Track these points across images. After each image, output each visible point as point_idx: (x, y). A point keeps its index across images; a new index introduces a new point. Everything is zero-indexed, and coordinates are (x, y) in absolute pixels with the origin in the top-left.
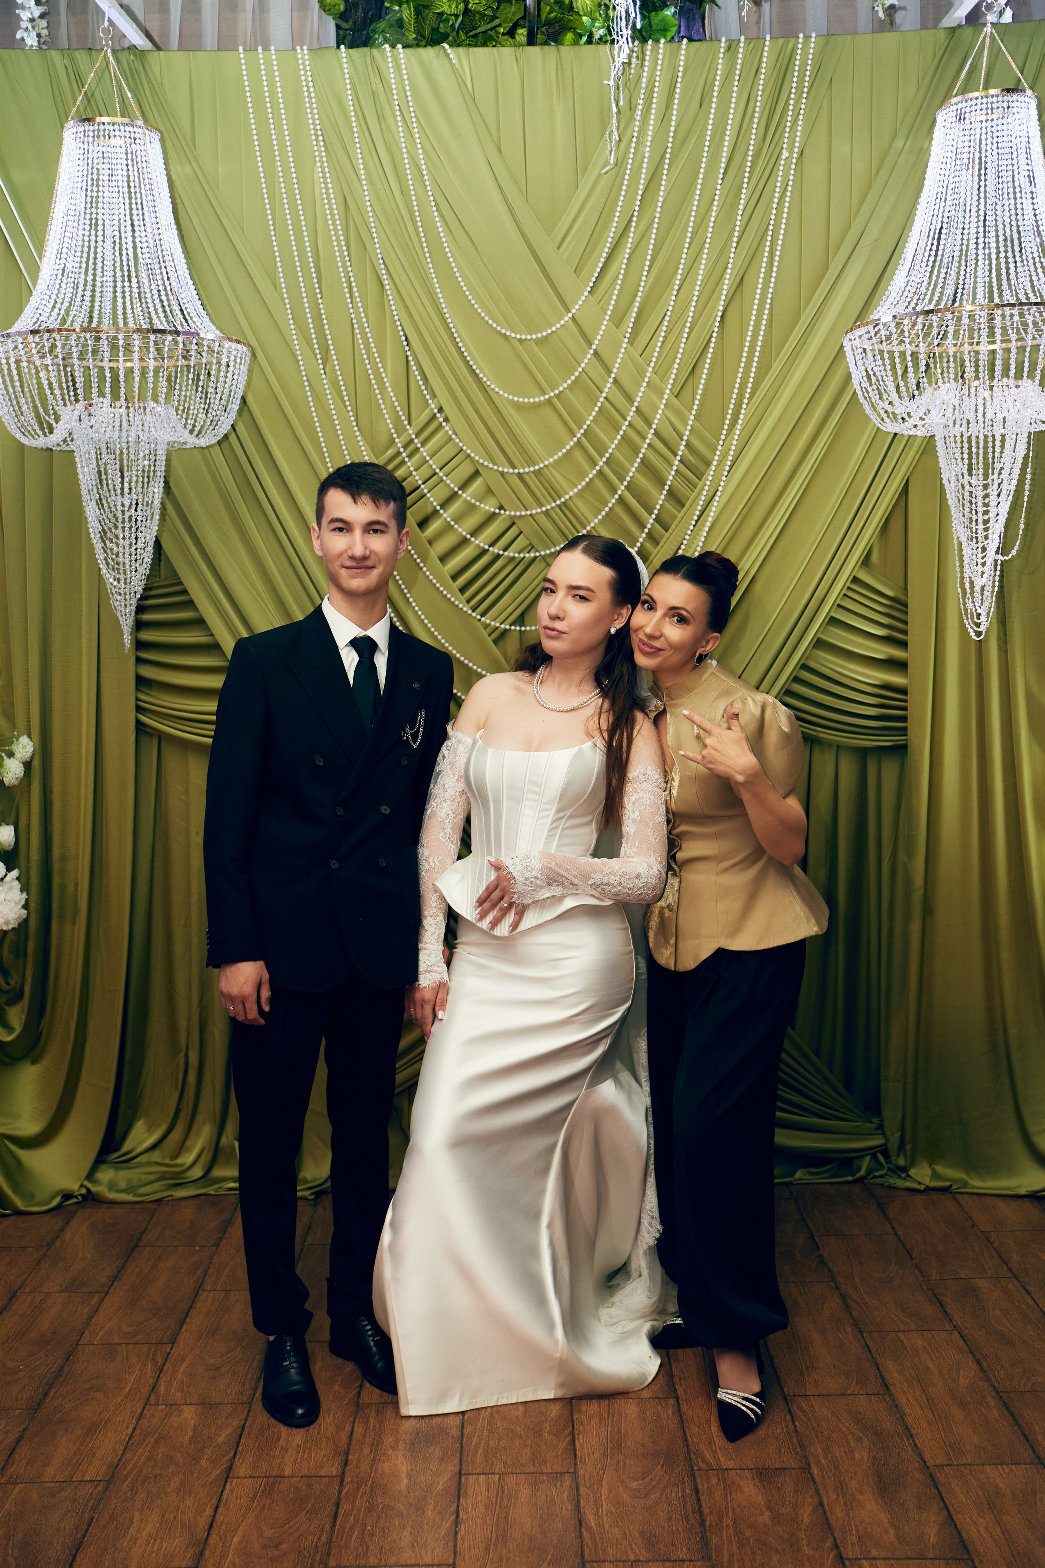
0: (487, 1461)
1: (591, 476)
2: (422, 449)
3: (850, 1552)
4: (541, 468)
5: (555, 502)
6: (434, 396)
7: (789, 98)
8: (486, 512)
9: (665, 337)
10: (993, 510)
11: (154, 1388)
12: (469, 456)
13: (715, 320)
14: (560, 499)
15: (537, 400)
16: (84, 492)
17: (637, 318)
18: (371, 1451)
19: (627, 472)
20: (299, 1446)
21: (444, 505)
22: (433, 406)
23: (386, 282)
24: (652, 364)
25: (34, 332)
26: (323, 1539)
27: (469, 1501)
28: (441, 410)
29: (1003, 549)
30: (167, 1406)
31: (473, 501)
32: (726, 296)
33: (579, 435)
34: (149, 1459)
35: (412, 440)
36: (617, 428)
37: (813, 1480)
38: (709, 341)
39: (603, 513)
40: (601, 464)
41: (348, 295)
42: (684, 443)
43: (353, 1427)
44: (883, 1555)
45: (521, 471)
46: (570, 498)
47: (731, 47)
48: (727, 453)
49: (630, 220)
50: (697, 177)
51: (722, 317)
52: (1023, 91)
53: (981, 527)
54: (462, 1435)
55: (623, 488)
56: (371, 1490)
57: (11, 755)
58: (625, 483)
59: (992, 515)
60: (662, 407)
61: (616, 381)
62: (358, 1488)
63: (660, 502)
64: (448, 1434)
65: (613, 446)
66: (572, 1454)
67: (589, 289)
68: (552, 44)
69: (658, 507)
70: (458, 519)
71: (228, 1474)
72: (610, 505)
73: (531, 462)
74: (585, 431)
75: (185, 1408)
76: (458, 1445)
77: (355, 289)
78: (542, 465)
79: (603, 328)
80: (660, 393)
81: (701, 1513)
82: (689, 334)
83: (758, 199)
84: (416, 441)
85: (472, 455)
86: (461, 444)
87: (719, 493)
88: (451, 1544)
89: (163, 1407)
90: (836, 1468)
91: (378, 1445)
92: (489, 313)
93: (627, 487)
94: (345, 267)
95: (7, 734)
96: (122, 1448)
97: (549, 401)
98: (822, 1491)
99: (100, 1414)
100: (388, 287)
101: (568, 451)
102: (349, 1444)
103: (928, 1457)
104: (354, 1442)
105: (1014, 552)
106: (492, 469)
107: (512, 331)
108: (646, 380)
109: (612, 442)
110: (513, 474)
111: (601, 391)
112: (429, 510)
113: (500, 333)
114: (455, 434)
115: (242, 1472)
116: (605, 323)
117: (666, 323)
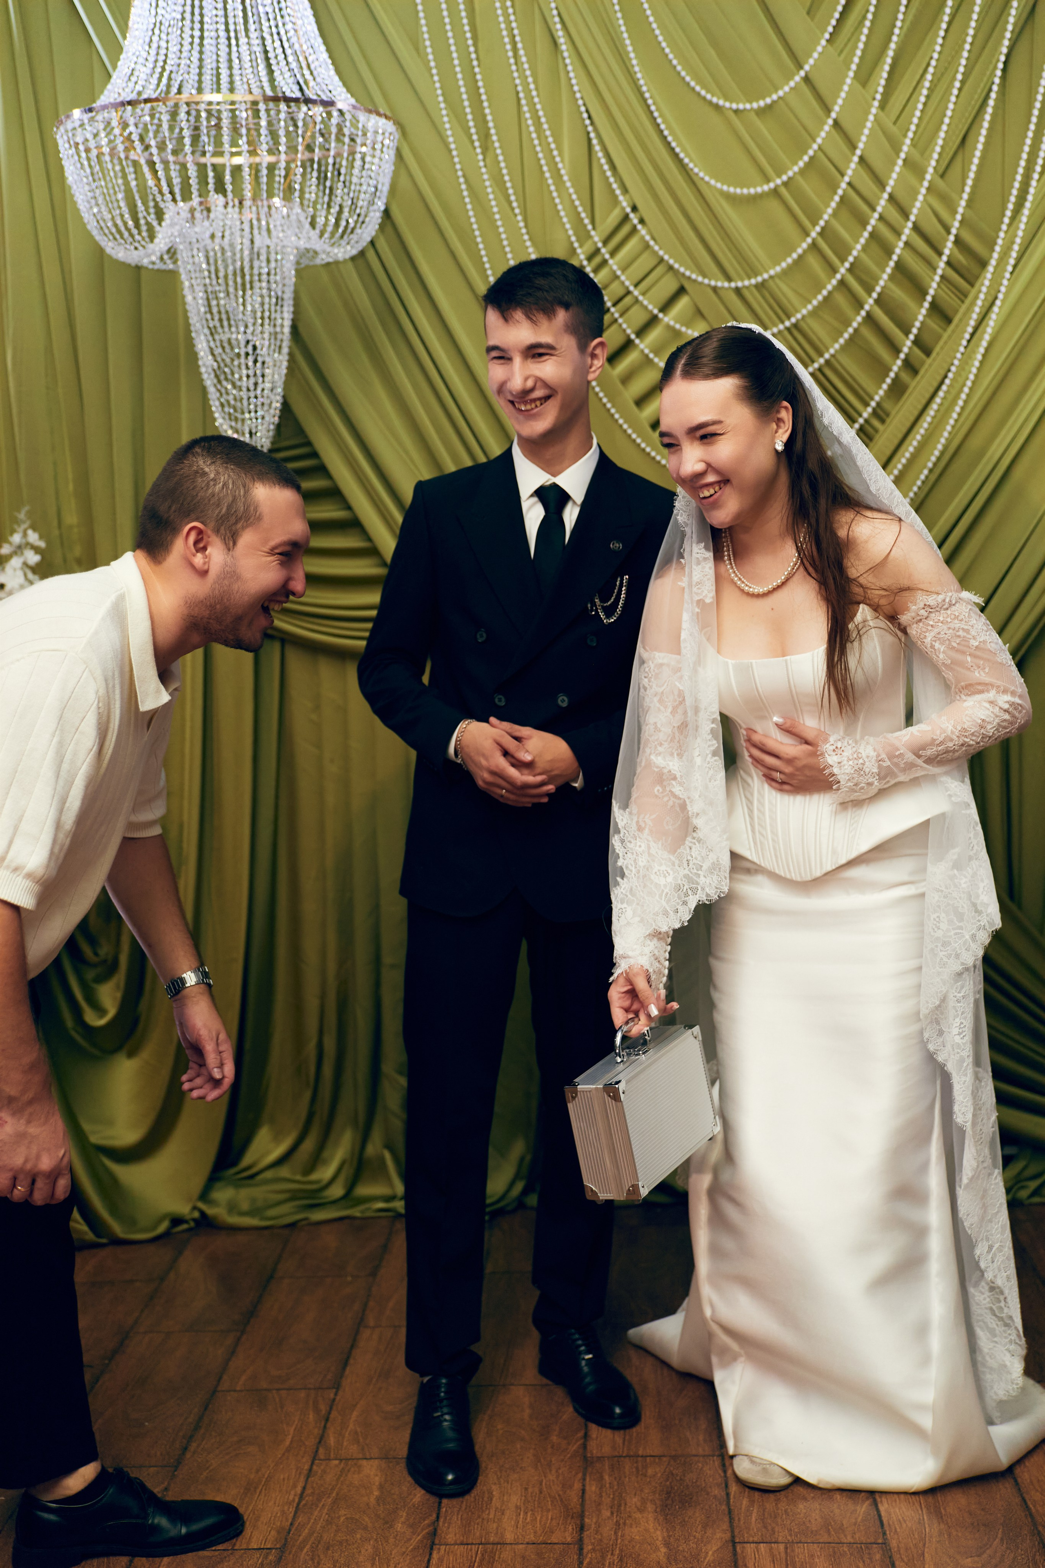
0: (765, 1527)
1: (829, 287)
2: (611, 262)
4: (764, 281)
5: (783, 322)
9: (928, 97)
11: (321, 1439)
12: (671, 268)
13: (995, 68)
14: (789, 318)
15: (759, 190)
16: (194, 320)
17: (890, 73)
18: (612, 1513)
19: (877, 280)
20: (518, 1508)
21: (641, 332)
22: (624, 204)
23: (562, 40)
24: (910, 135)
25: (131, 104)
28: (634, 209)
30: (341, 1460)
31: (678, 326)
32: (1012, 32)
33: (814, 234)
34: (329, 1522)
35: (597, 251)
36: (864, 223)
38: (987, 97)
39: (846, 336)
40: (843, 270)
41: (512, 61)
42: (952, 238)
43: (584, 1485)
45: (740, 284)
46: (804, 317)
48: (1011, 247)
51: (1005, 63)
54: (728, 1494)
55: (871, 301)
56: (621, 1560)
58: (875, 295)
60: (923, 191)
61: (862, 159)
62: (603, 1557)
63: (921, 318)
64: (708, 1494)
65: (859, 247)
66: (878, 1523)
67: (827, 36)
69: (917, 324)
70: (657, 351)
71: (433, 1539)
72: (855, 324)
73: (751, 271)
74: (823, 229)
75: (364, 1462)
76: (724, 1507)
77: (522, 52)
78: (766, 276)
79: (846, 88)
80: (921, 174)
82: (960, 89)
84: (603, 250)
85: (676, 266)
86: (661, 253)
87: (998, 302)
89: (337, 1462)
91: (620, 1506)
92: (696, 78)
93: (877, 301)
94: (508, 22)
96: (292, 1510)
97: (775, 192)
99: (257, 1471)
100: (564, 47)
101: (800, 257)
102: (583, 1504)
104: (588, 1502)
106: (701, 283)
107: (726, 99)
108: (903, 155)
109: (857, 241)
110: (730, 288)
111: (842, 175)
112: (619, 340)
113: (710, 103)
114: (653, 238)
115: (451, 1538)
116: (848, 81)
117: (929, 77)
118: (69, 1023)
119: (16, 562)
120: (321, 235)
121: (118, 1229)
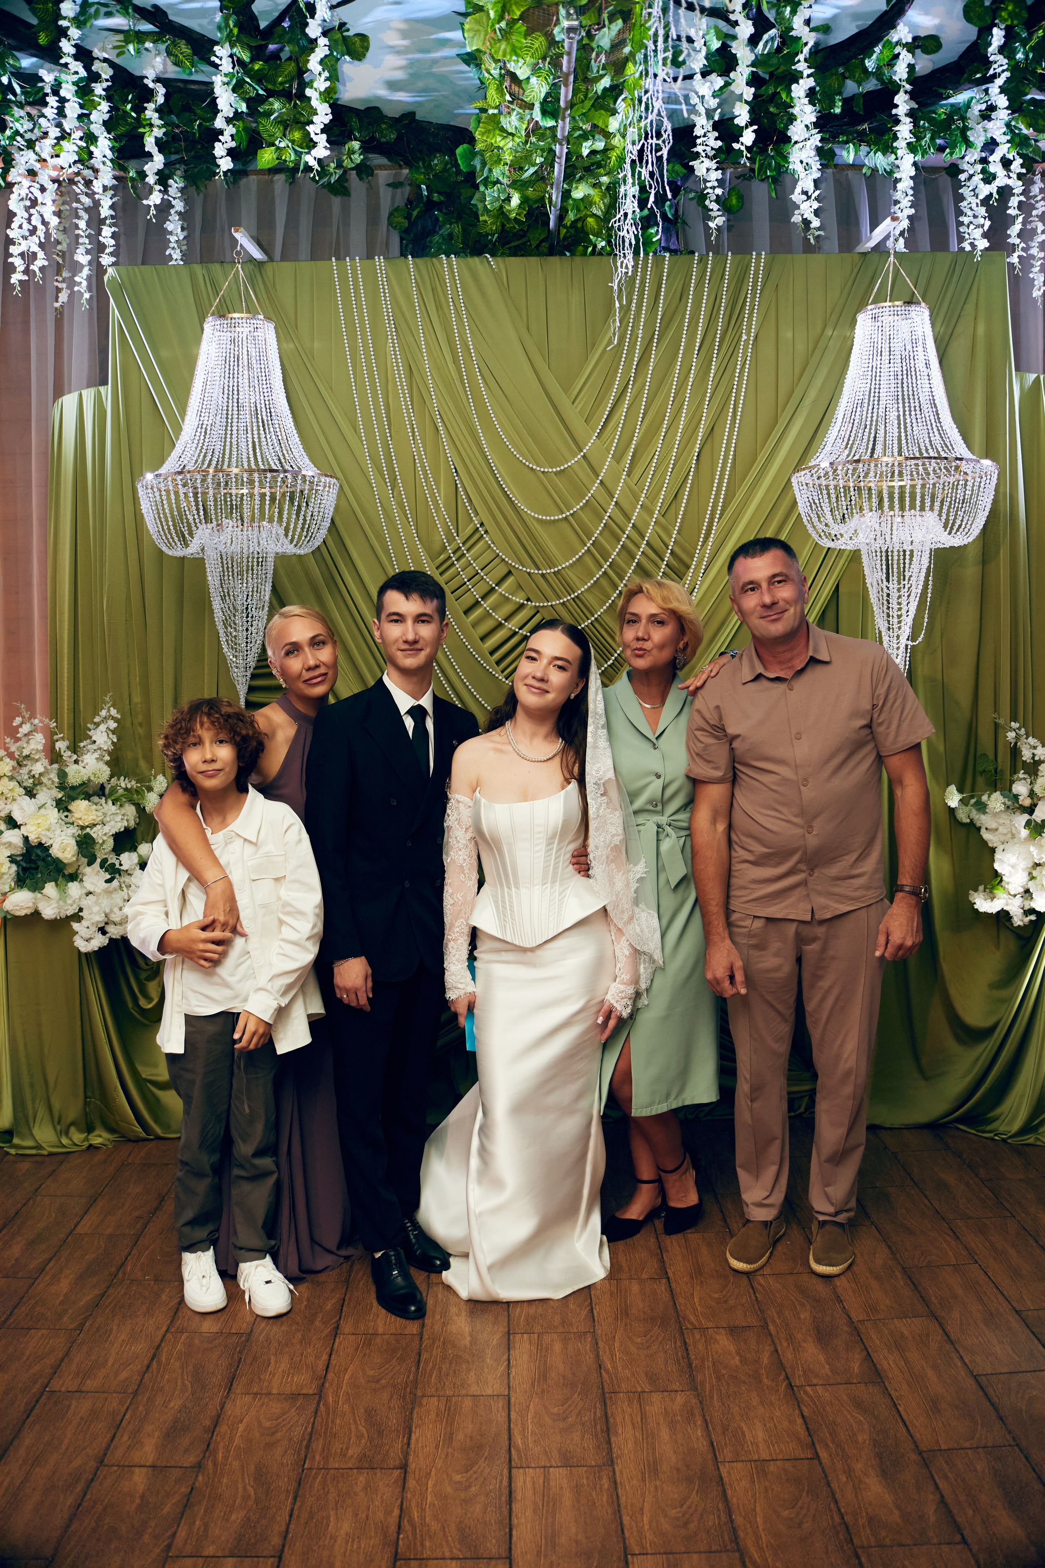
0: (528, 1323)
1: (598, 576)
2: (467, 555)
3: (797, 1382)
4: (559, 570)
5: (570, 595)
6: (477, 514)
7: (746, 297)
8: (516, 603)
9: (655, 471)
10: (905, 608)
12: (503, 560)
13: (692, 459)
14: (574, 593)
15: (557, 517)
16: (212, 590)
17: (633, 456)
18: (441, 1317)
19: (626, 573)
21: (484, 597)
22: (476, 522)
23: (441, 428)
24: (645, 491)
25: (180, 473)
26: (411, 1377)
27: (517, 1352)
28: (482, 524)
29: (913, 637)
31: (507, 594)
32: (701, 441)
33: (589, 545)
35: (460, 548)
36: (619, 540)
37: (770, 1335)
38: (688, 474)
39: (608, 604)
40: (606, 566)
41: (411, 438)
42: (669, 551)
44: (821, 1382)
45: (544, 572)
46: (582, 592)
47: (703, 260)
48: (702, 560)
49: (628, 383)
50: (678, 353)
51: (698, 456)
52: (919, 303)
53: (896, 620)
56: (444, 1344)
57: (150, 789)
59: (904, 612)
60: (653, 523)
61: (617, 503)
62: (434, 1342)
65: (615, 553)
66: (592, 1319)
67: (596, 434)
68: (568, 254)
70: (494, 609)
71: (336, 1331)
73: (551, 565)
74: (594, 542)
76: (506, 1313)
77: (417, 433)
78: (560, 568)
79: (607, 464)
80: (651, 514)
81: (689, 1358)
82: (673, 469)
83: (725, 369)
84: (463, 548)
85: (507, 559)
86: (498, 551)
88: (506, 1381)
90: (787, 1325)
91: (446, 1313)
92: (519, 452)
95: (147, 773)
97: (566, 518)
98: (777, 1341)
100: (442, 432)
101: (581, 557)
103: (853, 1315)
105: (920, 639)
106: (521, 571)
107: (538, 465)
108: (640, 503)
109: (614, 550)
110: (539, 574)
111: (606, 512)
112: (472, 601)
113: (528, 467)
114: (494, 542)
115: (347, 1331)
116: (609, 460)
117: (655, 461)
118: (130, 1005)
119: (103, 727)
120: (291, 541)
121: (159, 1131)
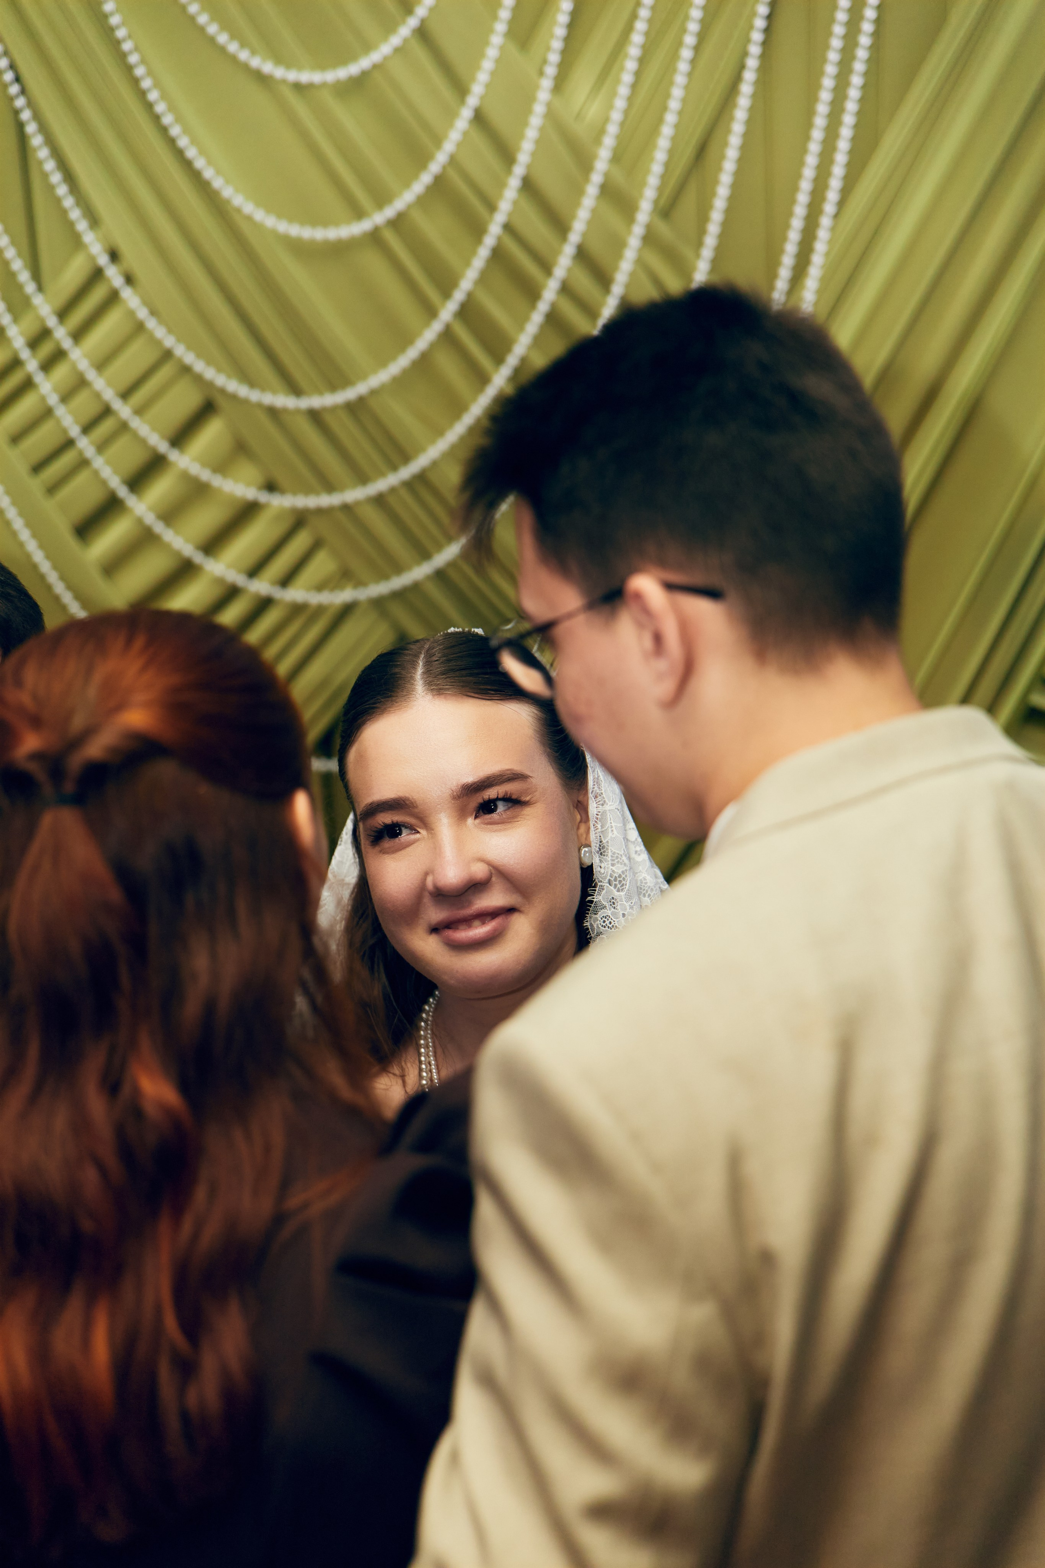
1: (476, 409)
2: (73, 352)
4: (361, 397)
9: (638, 74)
12: (187, 369)
13: (750, 27)
15: (344, 232)
17: (571, 27)
21: (135, 483)
22: (93, 246)
24: (608, 140)
28: (114, 256)
31: (203, 474)
33: (445, 315)
35: (46, 332)
36: (533, 294)
38: (739, 78)
40: (498, 380)
45: (316, 401)
46: (434, 462)
60: (634, 242)
61: (526, 182)
65: (526, 338)
73: (337, 380)
74: (462, 305)
78: (363, 389)
79: (492, 51)
80: (630, 211)
82: (693, 63)
84: (58, 331)
85: (197, 367)
86: (169, 341)
97: (374, 237)
101: (423, 355)
106: (245, 402)
107: (279, 60)
108: (596, 178)
109: (521, 328)
110: (298, 411)
111: (492, 208)
112: (99, 498)
113: (245, 67)
114: (153, 313)
116: (497, 40)
117: (637, 38)
